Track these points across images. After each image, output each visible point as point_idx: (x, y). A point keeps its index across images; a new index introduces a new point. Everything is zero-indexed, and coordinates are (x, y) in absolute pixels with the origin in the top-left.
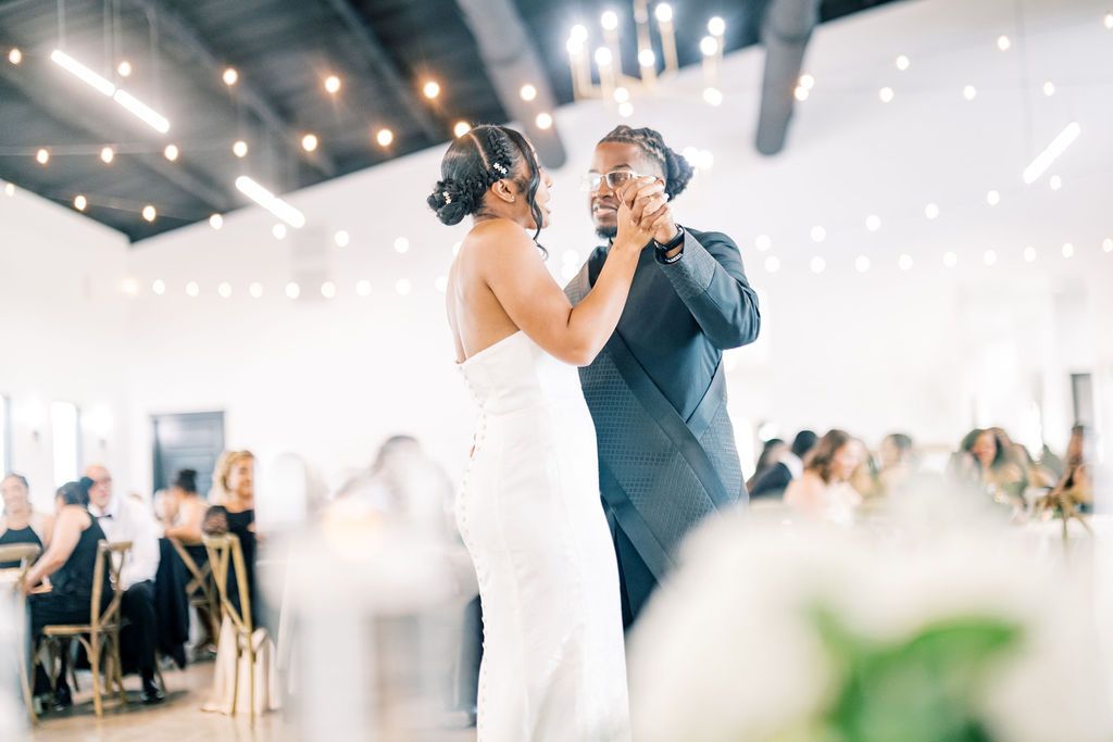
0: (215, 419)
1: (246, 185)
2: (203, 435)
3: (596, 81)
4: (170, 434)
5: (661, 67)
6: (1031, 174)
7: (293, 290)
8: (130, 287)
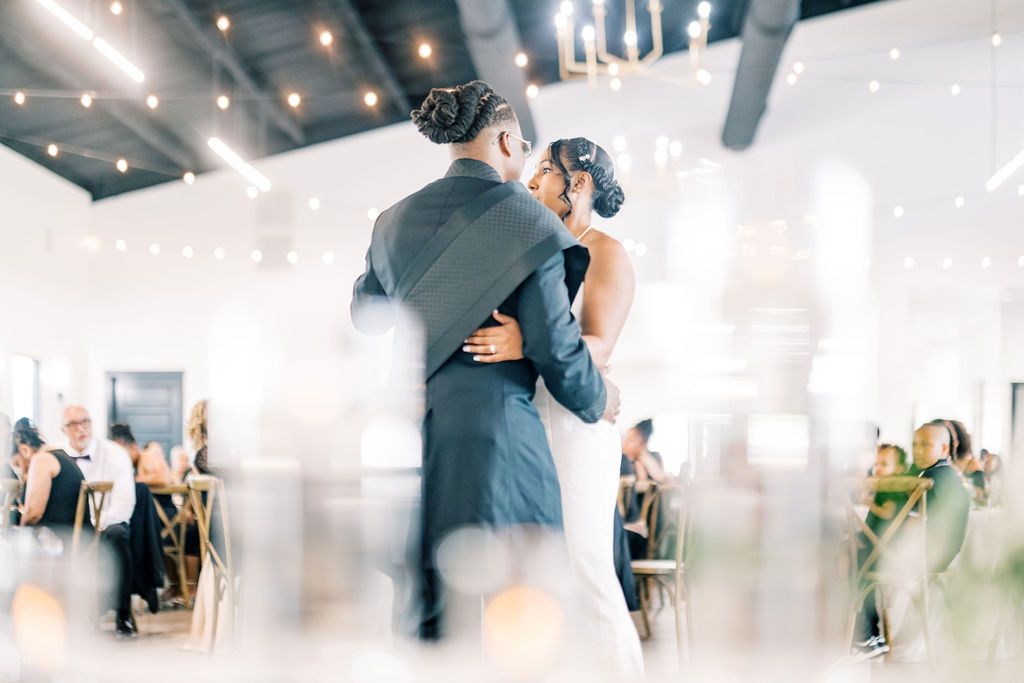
0: (173, 380)
1: (217, 146)
2: (160, 395)
3: (580, 58)
4: (126, 393)
5: (645, 49)
6: (994, 183)
7: (257, 256)
8: (92, 243)
